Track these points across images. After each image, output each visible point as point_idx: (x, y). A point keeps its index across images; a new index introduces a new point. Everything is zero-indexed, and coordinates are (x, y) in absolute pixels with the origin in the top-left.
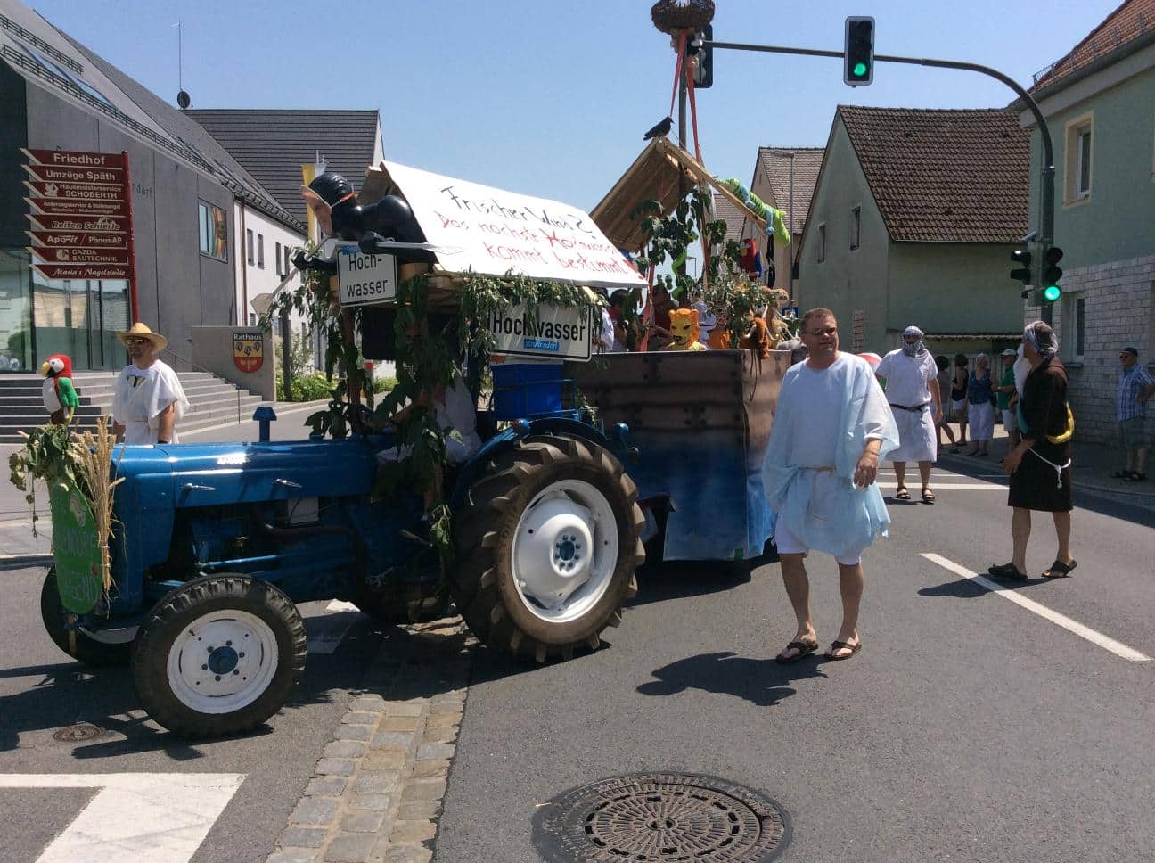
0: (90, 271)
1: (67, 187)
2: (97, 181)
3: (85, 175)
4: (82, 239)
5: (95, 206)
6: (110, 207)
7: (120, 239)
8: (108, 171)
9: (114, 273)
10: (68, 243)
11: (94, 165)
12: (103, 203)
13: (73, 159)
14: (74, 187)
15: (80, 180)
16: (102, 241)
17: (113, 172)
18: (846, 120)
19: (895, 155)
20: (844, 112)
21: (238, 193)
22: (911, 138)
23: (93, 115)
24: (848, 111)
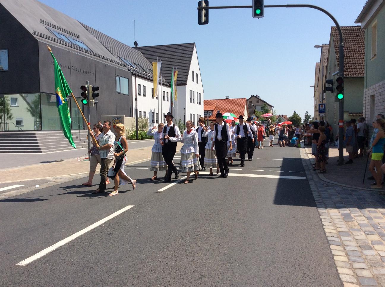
18: (333, 32)
19: (350, 44)
20: (333, 29)
21: (135, 73)
22: (359, 37)
23: (68, 50)
24: (335, 28)
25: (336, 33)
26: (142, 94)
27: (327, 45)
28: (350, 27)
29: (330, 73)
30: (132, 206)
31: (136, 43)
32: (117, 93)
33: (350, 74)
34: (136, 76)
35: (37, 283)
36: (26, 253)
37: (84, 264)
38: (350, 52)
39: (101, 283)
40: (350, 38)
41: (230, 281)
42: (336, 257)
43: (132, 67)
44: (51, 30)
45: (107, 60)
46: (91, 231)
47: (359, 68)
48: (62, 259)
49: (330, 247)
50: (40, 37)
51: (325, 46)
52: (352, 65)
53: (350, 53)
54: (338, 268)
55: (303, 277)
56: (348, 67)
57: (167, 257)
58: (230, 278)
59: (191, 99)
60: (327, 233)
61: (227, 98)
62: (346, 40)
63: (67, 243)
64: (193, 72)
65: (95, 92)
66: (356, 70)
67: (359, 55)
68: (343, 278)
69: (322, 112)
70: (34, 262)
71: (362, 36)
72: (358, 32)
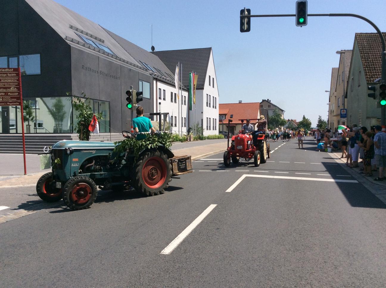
0: (8, 103)
1: (2, 79)
2: (11, 76)
3: (7, 75)
4: (6, 94)
5: (10, 84)
6: (14, 84)
7: (17, 93)
8: (13, 73)
9: (16, 104)
10: (2, 95)
11: (10, 71)
12: (13, 83)
13: (4, 70)
14: (4, 79)
15: (5, 76)
16: (12, 94)
17: (15, 73)
18: (357, 38)
20: (357, 35)
21: (156, 77)
23: (97, 55)
25: (360, 39)
26: (162, 98)
29: (353, 79)
30: (215, 205)
31: (153, 48)
34: (157, 80)
36: (158, 244)
40: (375, 44)
43: (153, 71)
45: (131, 64)
56: (375, 74)
59: (207, 103)
61: (240, 102)
62: (371, 46)
64: (210, 76)
69: (344, 117)
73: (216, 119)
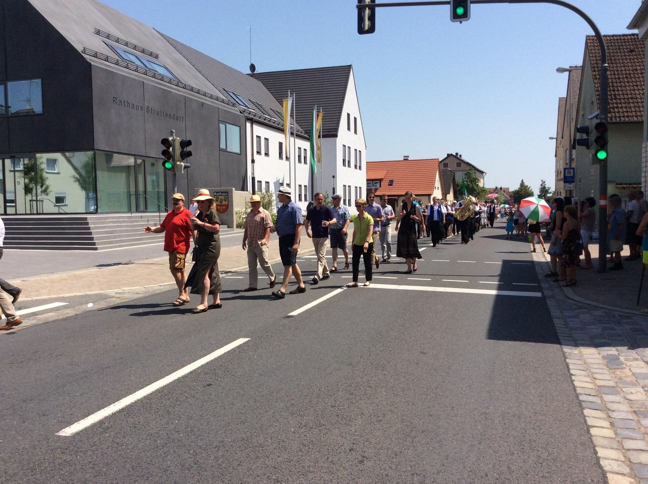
18: (589, 44)
19: (619, 65)
20: (589, 40)
21: (251, 116)
22: (634, 53)
23: (141, 80)
24: (592, 38)
25: (594, 46)
26: (263, 152)
27: (577, 68)
28: (620, 36)
29: (583, 115)
30: (246, 340)
31: (253, 67)
32: (220, 150)
33: (619, 117)
34: (253, 121)
35: (91, 465)
36: (71, 414)
37: (167, 434)
38: (619, 78)
39: (196, 466)
40: (619, 54)
41: (411, 467)
42: (593, 429)
43: (246, 106)
44: (111, 46)
45: (205, 94)
46: (178, 379)
47: (634, 107)
48: (131, 425)
49: (583, 413)
50: (94, 57)
51: (575, 68)
52: (623, 101)
53: (618, 81)
54: (597, 449)
55: (537, 463)
56: (615, 105)
57: (305, 426)
58: (412, 461)
59: (344, 160)
60: (577, 389)
61: (406, 159)
62: (613, 58)
63: (139, 400)
64: (348, 115)
65: (185, 149)
66: (629, 110)
67: (635, 84)
68: (606, 466)
69: (570, 182)
70: (85, 430)
71: (639, 51)
72: (633, 45)
73: (360, 188)
